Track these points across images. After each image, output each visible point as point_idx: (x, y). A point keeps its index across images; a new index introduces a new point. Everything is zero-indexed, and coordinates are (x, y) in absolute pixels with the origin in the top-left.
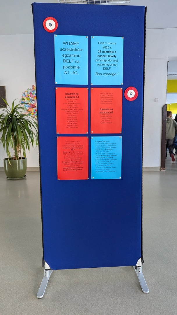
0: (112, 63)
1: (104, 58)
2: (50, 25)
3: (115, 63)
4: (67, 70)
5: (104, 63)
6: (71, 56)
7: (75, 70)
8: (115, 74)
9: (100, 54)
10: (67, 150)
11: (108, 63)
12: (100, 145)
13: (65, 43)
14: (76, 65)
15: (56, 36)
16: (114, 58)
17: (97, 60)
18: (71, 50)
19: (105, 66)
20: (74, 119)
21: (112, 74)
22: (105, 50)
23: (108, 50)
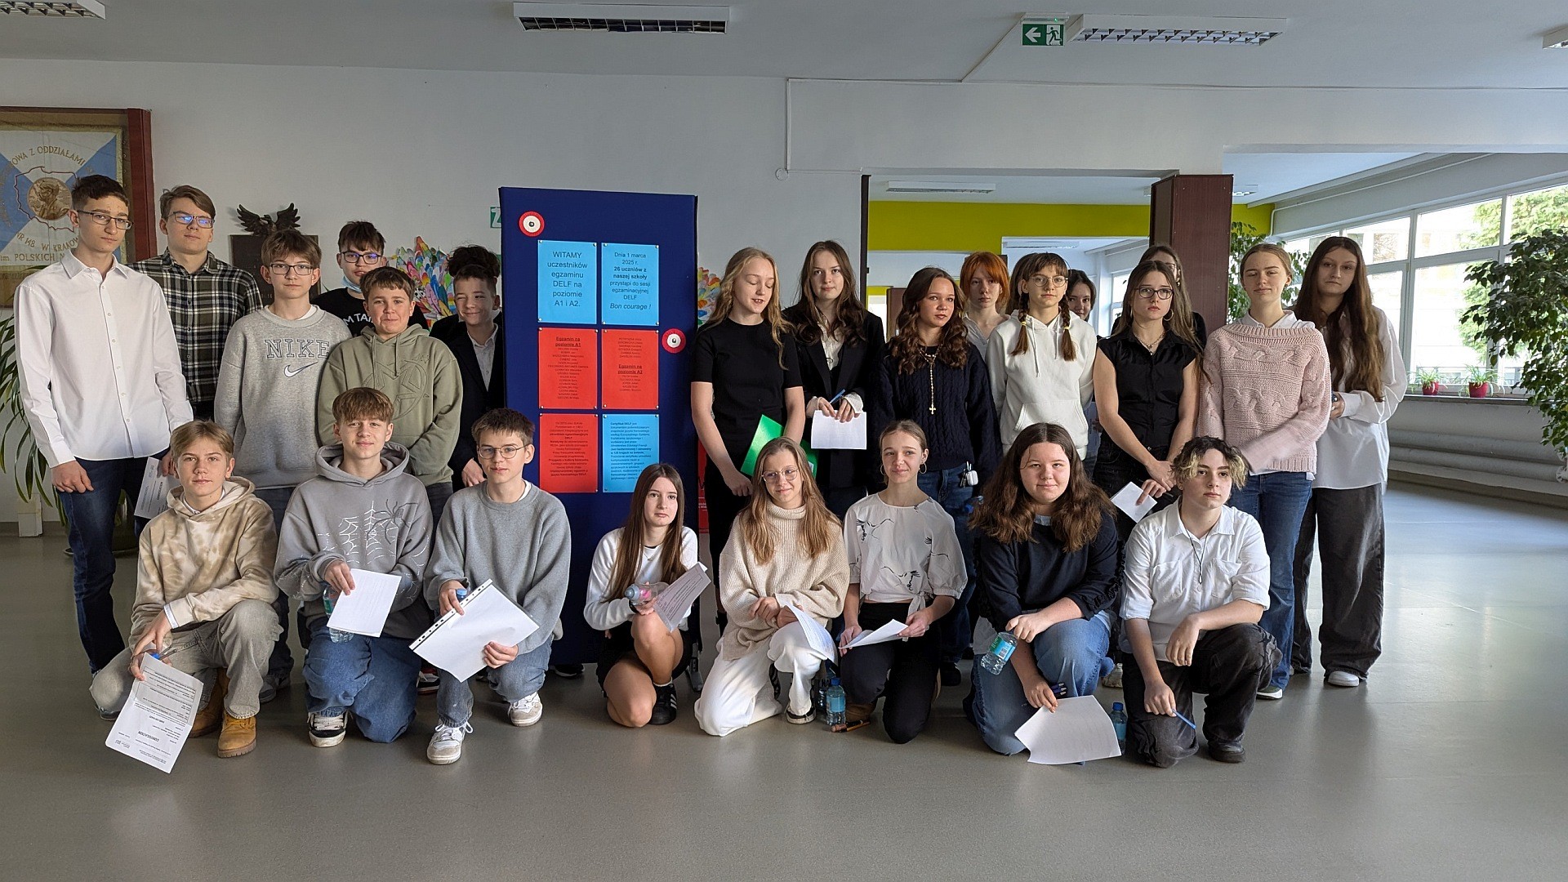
0: (639, 287)
1: (626, 280)
2: (531, 224)
3: (645, 288)
4: (559, 298)
5: (625, 287)
6: (566, 275)
7: (574, 298)
8: (645, 307)
9: (617, 273)
10: (556, 438)
11: (632, 287)
12: (620, 429)
13: (556, 254)
14: (576, 290)
15: (541, 243)
16: (643, 280)
17: (611, 283)
18: (567, 265)
19: (627, 294)
20: (571, 382)
21: (639, 307)
22: (626, 266)
23: (631, 266)
